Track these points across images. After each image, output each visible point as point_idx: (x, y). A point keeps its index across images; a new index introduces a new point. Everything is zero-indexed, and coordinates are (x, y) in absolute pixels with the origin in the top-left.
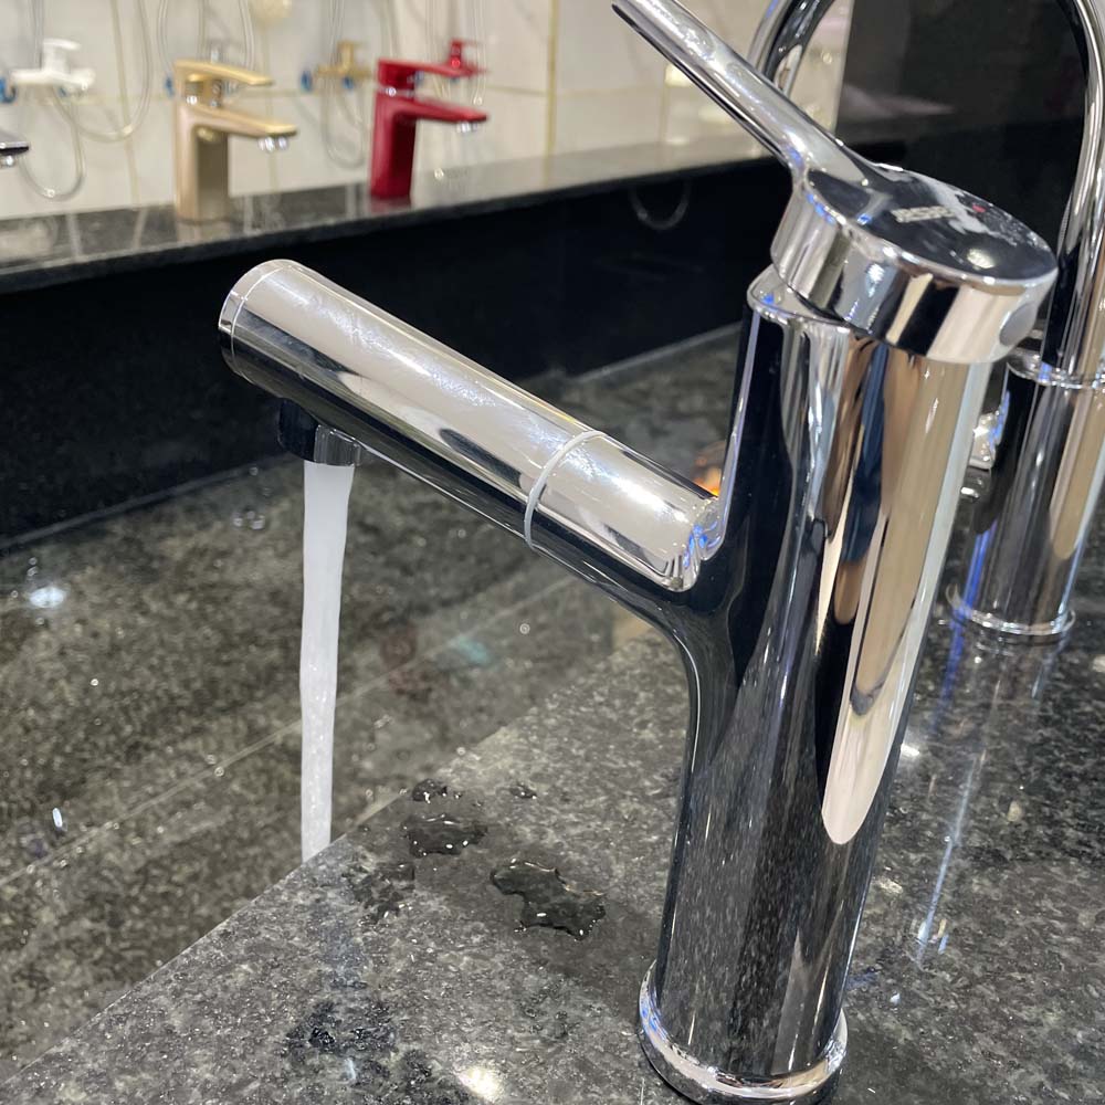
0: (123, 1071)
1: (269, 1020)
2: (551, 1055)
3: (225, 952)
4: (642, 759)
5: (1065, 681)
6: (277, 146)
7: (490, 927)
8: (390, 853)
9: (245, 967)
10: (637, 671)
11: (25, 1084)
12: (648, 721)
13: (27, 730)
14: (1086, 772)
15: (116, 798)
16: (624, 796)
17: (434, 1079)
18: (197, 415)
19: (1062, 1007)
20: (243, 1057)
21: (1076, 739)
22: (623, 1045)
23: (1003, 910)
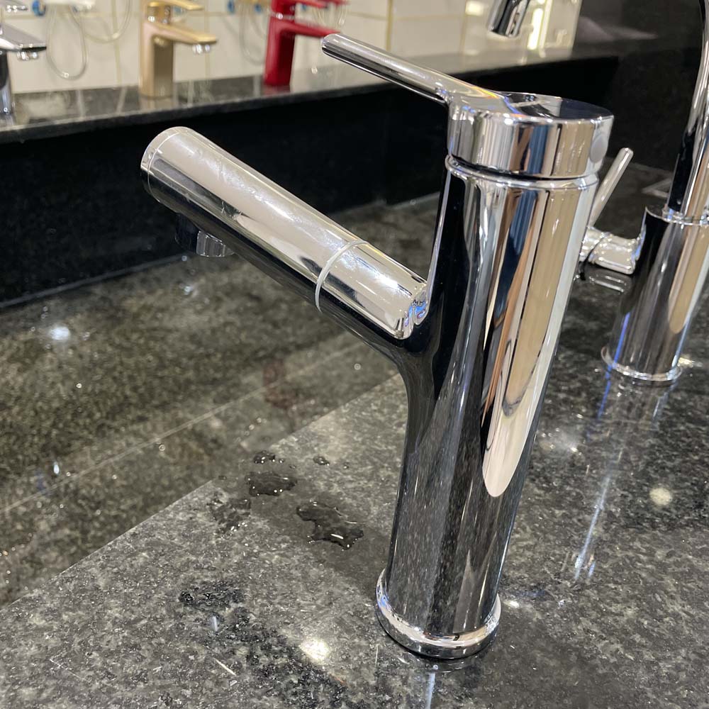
0: (67, 609)
1: (156, 585)
2: (322, 615)
3: (133, 545)
4: (396, 445)
5: (670, 410)
6: (204, 50)
7: (293, 539)
8: (237, 493)
9: (144, 554)
10: (400, 392)
11: (11, 613)
12: (403, 423)
13: (37, 413)
14: (674, 467)
15: (89, 457)
16: (383, 467)
17: (251, 624)
18: (150, 221)
19: (638, 606)
20: (139, 605)
21: (672, 446)
22: (365, 612)
23: (609, 547)
